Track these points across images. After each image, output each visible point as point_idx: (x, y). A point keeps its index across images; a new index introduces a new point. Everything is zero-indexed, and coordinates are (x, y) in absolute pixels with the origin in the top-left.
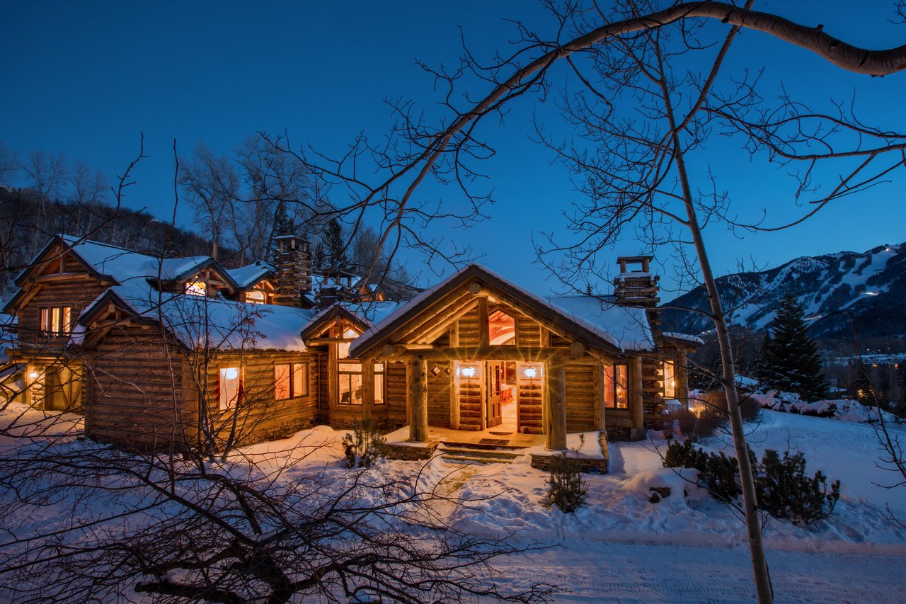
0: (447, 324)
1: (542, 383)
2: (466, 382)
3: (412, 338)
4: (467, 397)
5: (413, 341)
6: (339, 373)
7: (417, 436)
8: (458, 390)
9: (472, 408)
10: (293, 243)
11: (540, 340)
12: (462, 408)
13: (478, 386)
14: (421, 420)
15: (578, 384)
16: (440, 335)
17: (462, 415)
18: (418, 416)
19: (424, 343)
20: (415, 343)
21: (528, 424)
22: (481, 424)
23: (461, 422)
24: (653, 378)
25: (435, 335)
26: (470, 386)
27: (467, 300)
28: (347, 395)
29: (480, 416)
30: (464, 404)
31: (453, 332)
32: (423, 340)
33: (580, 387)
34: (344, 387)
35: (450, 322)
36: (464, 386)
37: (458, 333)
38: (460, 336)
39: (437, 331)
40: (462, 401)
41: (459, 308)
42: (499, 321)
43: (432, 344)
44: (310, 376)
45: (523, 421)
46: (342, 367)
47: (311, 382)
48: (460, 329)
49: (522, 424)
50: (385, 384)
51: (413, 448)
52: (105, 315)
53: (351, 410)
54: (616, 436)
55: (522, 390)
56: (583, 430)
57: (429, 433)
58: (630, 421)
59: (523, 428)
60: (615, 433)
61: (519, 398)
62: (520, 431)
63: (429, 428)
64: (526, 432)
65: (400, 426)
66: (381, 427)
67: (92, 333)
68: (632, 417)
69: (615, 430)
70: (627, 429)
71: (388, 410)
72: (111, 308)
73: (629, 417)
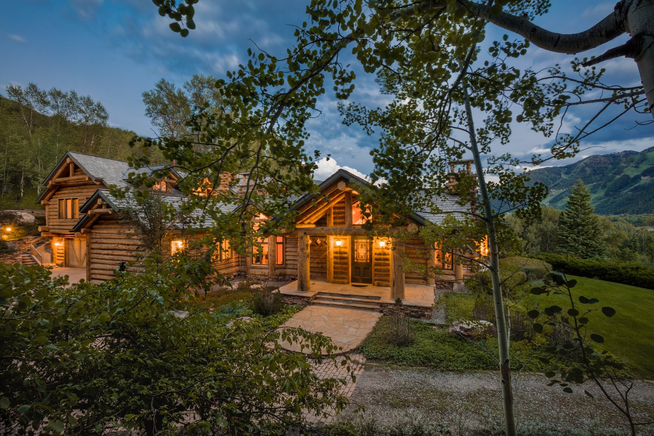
0: (324, 210)
1: (390, 251)
2: (338, 250)
3: (300, 220)
4: (338, 261)
5: (300, 222)
7: (302, 287)
8: (332, 255)
9: (342, 268)
12: (335, 268)
13: (346, 253)
14: (306, 277)
15: (416, 251)
16: (320, 217)
17: (335, 273)
18: (303, 274)
19: (309, 223)
20: (302, 223)
21: (380, 280)
22: (347, 278)
23: (334, 278)
25: (316, 217)
26: (341, 253)
27: (337, 193)
28: (259, 258)
29: (347, 274)
30: (336, 265)
31: (329, 215)
32: (309, 221)
35: (327, 208)
36: (336, 253)
37: (332, 216)
38: (334, 218)
39: (317, 215)
40: (335, 263)
41: (332, 199)
43: (315, 223)
45: (376, 278)
48: (334, 213)
49: (376, 280)
50: (284, 251)
51: (299, 296)
52: (96, 206)
53: (261, 268)
54: (442, 288)
55: (376, 256)
56: (419, 284)
57: (311, 286)
58: (453, 278)
59: (376, 282)
60: (442, 286)
61: (374, 261)
62: (374, 285)
63: (311, 282)
64: (379, 285)
65: (294, 279)
66: (281, 280)
67: (88, 217)
68: (455, 275)
69: (442, 284)
70: (451, 283)
71: (286, 268)
72: (99, 201)
73: (452, 275)
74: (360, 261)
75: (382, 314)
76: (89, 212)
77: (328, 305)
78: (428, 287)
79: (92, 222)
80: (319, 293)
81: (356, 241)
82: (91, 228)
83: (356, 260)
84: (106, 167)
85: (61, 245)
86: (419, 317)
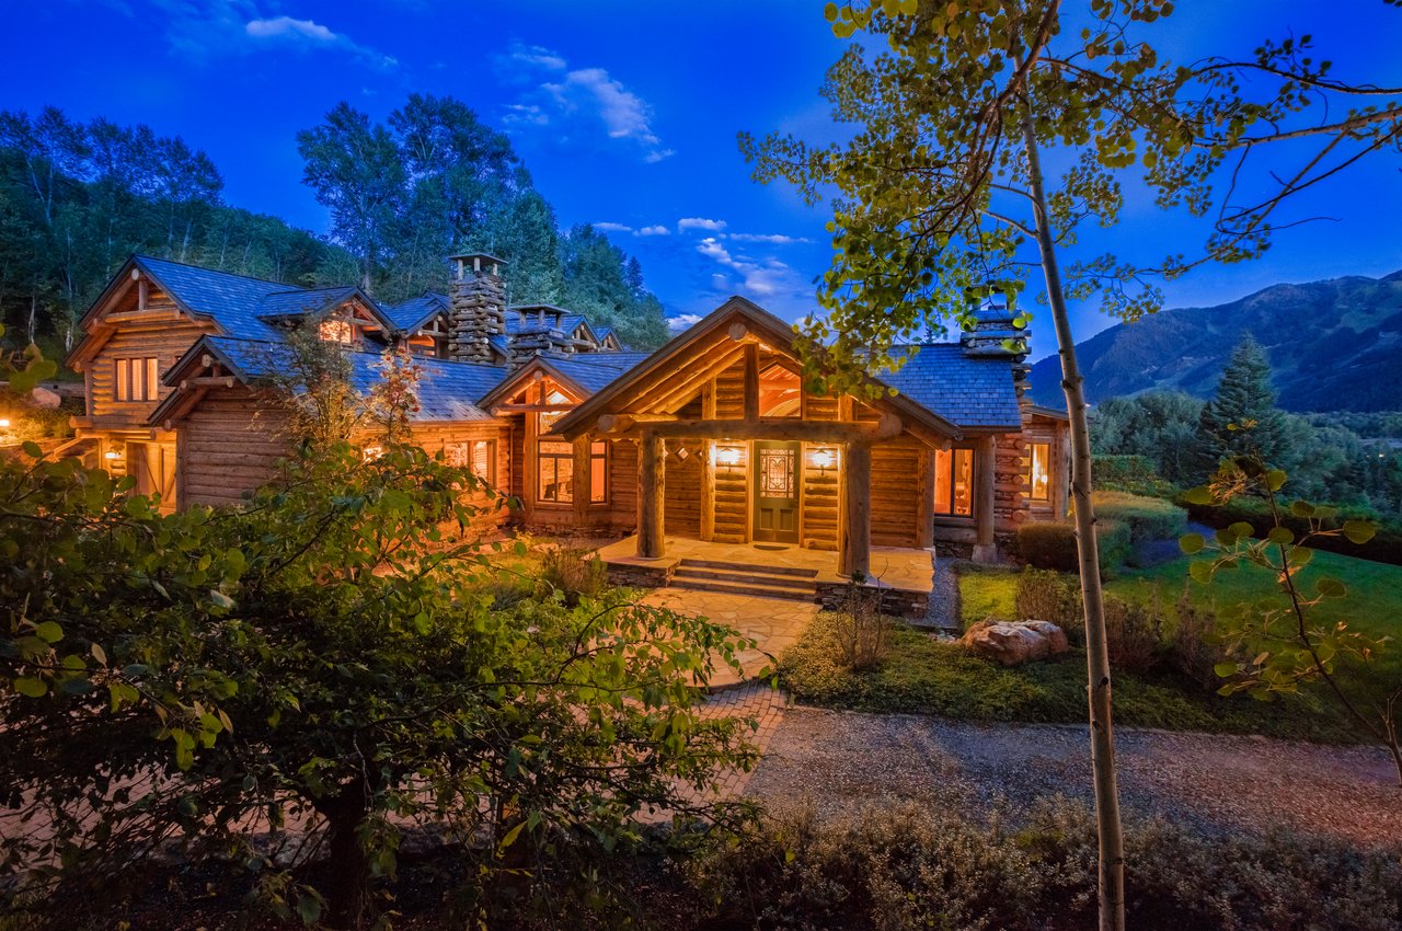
0: (697, 385)
1: (838, 475)
2: (725, 471)
3: (644, 405)
4: (725, 494)
5: (644, 410)
6: (540, 455)
7: (648, 548)
8: (713, 482)
9: (733, 510)
10: (477, 262)
11: (839, 410)
12: (718, 509)
13: (743, 478)
14: (656, 529)
15: (896, 476)
16: (688, 400)
17: (718, 520)
18: (651, 524)
19: (664, 413)
20: (649, 412)
21: (814, 536)
22: (744, 532)
23: (716, 531)
24: (1015, 471)
25: (680, 401)
26: (731, 478)
27: (727, 348)
28: (552, 488)
29: (743, 521)
30: (721, 504)
31: (708, 396)
32: (662, 408)
33: (898, 481)
34: (547, 477)
35: (703, 381)
36: (719, 477)
37: (715, 398)
38: (718, 402)
39: (682, 395)
40: (719, 499)
41: (715, 361)
42: (781, 380)
43: (677, 413)
44: (498, 460)
45: (808, 531)
46: (545, 447)
47: (499, 468)
48: (718, 392)
49: (806, 536)
50: (608, 474)
51: (640, 568)
52: (199, 370)
53: (558, 510)
54: (948, 555)
55: (808, 485)
56: (899, 546)
57: (667, 547)
58: (973, 534)
59: (807, 542)
60: (947, 551)
61: (803, 496)
62: (802, 546)
63: (667, 540)
64: (813, 547)
65: (628, 534)
66: (601, 535)
67: (181, 396)
68: (975, 528)
69: (948, 547)
70: (967, 545)
71: (611, 511)
72: (206, 361)
73: (970, 527)
74: (771, 496)
75: (820, 607)
76: (184, 385)
77: (702, 584)
78: (919, 552)
79: (187, 406)
80: (683, 562)
81: (763, 451)
83: (763, 494)
84: (219, 290)
85: (118, 457)
86: (900, 614)
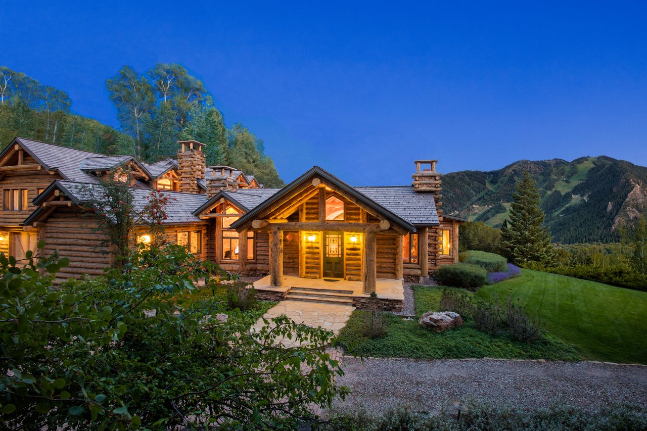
0: (297, 205)
1: (361, 246)
2: (310, 245)
3: (273, 215)
4: (310, 256)
5: (273, 217)
6: (223, 238)
7: (275, 282)
8: (304, 250)
9: (314, 263)
10: (191, 145)
11: (361, 217)
12: (307, 263)
13: (318, 248)
14: (279, 272)
15: (386, 246)
16: (293, 212)
17: (307, 268)
18: (276, 270)
19: (282, 218)
20: (275, 218)
21: (351, 274)
22: (319, 273)
23: (306, 273)
25: (289, 213)
26: (312, 248)
27: (311, 189)
28: (228, 254)
29: (318, 268)
30: (308, 260)
31: (302, 210)
32: (280, 217)
33: (387, 248)
34: (226, 248)
35: (300, 204)
36: (308, 248)
37: (305, 211)
38: (307, 213)
39: (290, 210)
40: (307, 258)
41: (305, 195)
42: (333, 202)
43: (288, 218)
44: (203, 240)
45: (348, 272)
46: (225, 234)
47: (203, 244)
48: (307, 209)
49: (347, 274)
50: (255, 246)
51: (272, 292)
52: (52, 197)
53: (231, 264)
54: (409, 282)
55: (347, 251)
56: (388, 278)
57: (284, 281)
58: (419, 272)
59: (347, 277)
60: (409, 280)
61: (345, 256)
62: (345, 279)
63: (284, 277)
64: (350, 280)
65: (265, 275)
66: (252, 275)
67: (42, 210)
68: (420, 269)
69: (409, 278)
70: (417, 277)
71: (257, 263)
72: (57, 193)
73: (418, 269)
74: (331, 256)
75: (355, 308)
76: (44, 204)
77: (301, 300)
78: (397, 281)
79: (46, 215)
80: (292, 288)
81: (327, 236)
82: (45, 221)
83: (327, 255)
84: (61, 155)
85: (5, 239)
86: (390, 310)
